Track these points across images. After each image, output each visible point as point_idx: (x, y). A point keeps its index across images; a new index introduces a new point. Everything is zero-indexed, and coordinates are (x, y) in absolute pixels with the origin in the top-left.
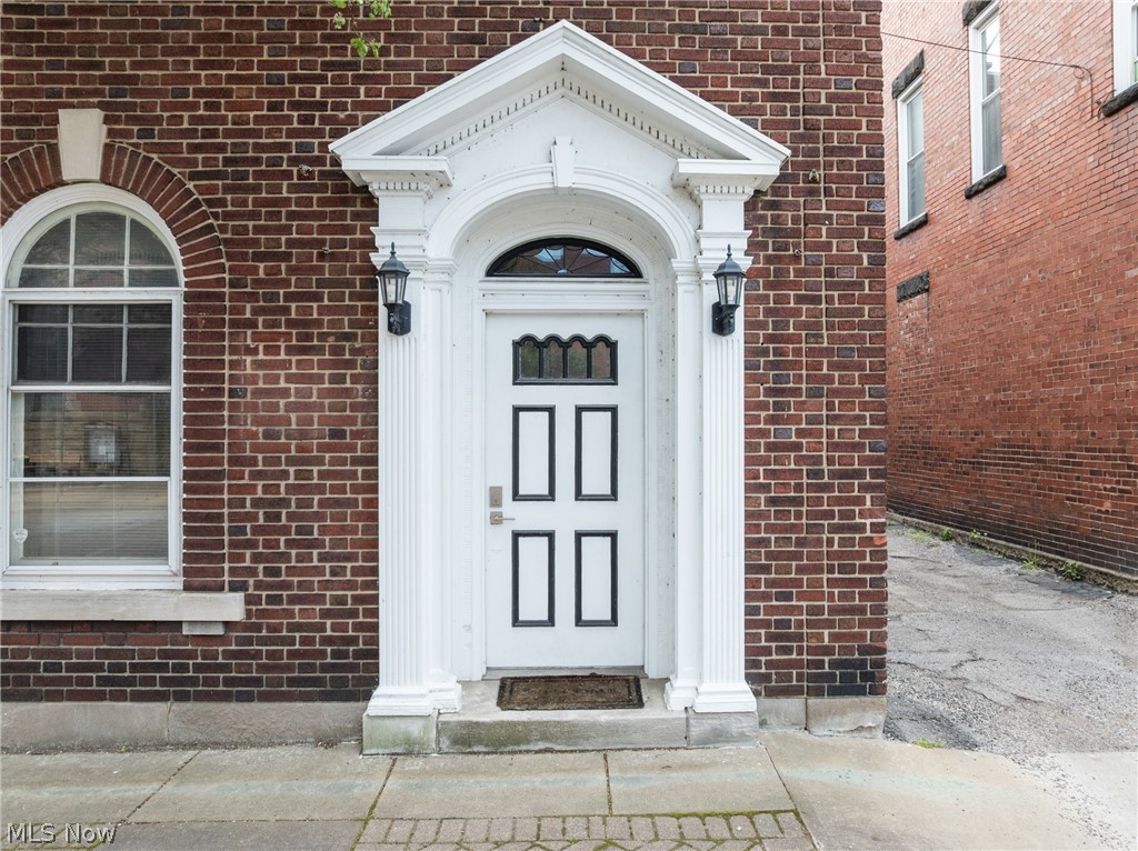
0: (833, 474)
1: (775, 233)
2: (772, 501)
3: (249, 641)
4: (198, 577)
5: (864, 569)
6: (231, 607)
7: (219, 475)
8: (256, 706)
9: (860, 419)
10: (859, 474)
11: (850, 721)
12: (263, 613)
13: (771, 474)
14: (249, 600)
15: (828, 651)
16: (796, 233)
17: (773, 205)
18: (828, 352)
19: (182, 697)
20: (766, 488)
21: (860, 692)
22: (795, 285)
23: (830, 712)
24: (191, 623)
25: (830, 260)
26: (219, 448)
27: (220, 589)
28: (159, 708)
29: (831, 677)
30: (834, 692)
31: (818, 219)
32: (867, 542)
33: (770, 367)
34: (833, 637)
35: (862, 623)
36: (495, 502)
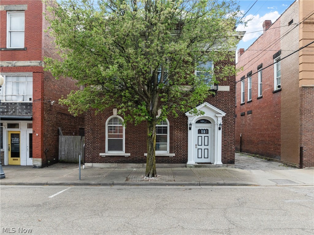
0: (230, 143)
1: (225, 120)
2: (224, 145)
3: (175, 158)
4: (171, 152)
5: (233, 152)
6: (174, 155)
7: (173, 143)
8: (176, 164)
9: (232, 138)
10: (232, 143)
11: (231, 166)
12: (177, 155)
15: (229, 160)
16: (227, 120)
17: (225, 117)
18: (229, 131)
19: (169, 163)
21: (232, 164)
22: (227, 125)
23: (229, 165)
24: (170, 156)
25: (230, 123)
26: (173, 140)
27: (173, 153)
30: (230, 163)
31: (229, 119)
32: (233, 149)
33: (224, 133)
34: (230, 158)
35: (232, 157)
36: (196, 146)
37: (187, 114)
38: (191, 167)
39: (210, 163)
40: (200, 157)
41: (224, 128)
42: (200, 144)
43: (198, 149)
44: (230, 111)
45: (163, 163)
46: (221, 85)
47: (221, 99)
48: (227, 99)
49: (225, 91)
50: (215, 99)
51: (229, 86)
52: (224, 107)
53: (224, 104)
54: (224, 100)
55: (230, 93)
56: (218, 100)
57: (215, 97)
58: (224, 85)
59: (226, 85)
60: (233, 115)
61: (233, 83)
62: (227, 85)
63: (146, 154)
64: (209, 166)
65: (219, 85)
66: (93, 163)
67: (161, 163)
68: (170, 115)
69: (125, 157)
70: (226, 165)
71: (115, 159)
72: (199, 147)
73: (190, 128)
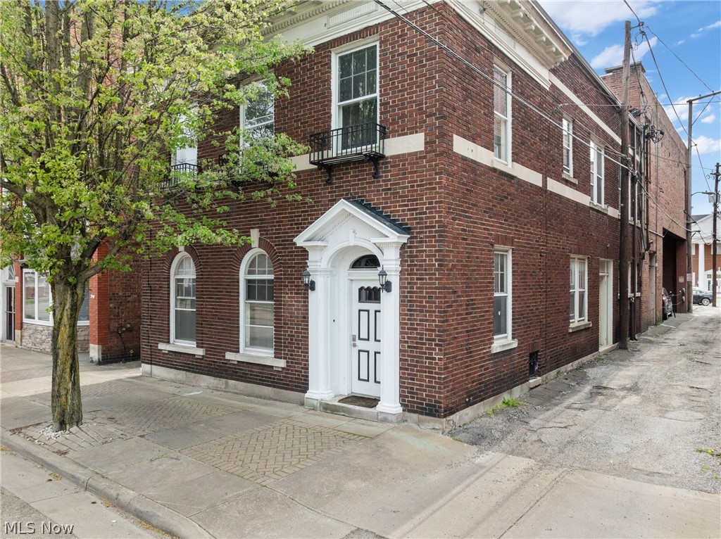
0: (427, 340)
1: (410, 256)
2: (409, 347)
3: (287, 373)
4: (277, 356)
5: (436, 373)
6: (281, 363)
7: (281, 327)
8: (288, 391)
9: (434, 321)
10: (434, 340)
11: (431, 425)
12: (290, 366)
13: (409, 338)
14: (287, 362)
15: (425, 400)
16: (417, 256)
17: (410, 247)
18: (425, 297)
19: (274, 387)
20: (407, 342)
21: (434, 416)
22: (416, 274)
23: (425, 421)
24: (275, 367)
25: (426, 265)
26: (281, 320)
27: (281, 358)
28: (270, 389)
29: (425, 409)
31: (422, 251)
32: (436, 364)
33: (409, 301)
34: (426, 395)
35: (435, 392)
36: (354, 340)
37: (300, 240)
38: (314, 409)
39: (372, 402)
40: (364, 375)
41: (408, 283)
42: (364, 335)
43: (359, 351)
44: (426, 223)
46: (399, 136)
47: (399, 184)
48: (416, 181)
49: (410, 154)
50: (381, 186)
51: (423, 133)
52: (409, 210)
53: (409, 201)
54: (407, 187)
55: (425, 157)
56: (390, 189)
57: (382, 177)
58: (406, 134)
59: (413, 130)
60: (435, 237)
61: (437, 119)
62: (417, 132)
63: (229, 356)
64: (359, 412)
65: (394, 136)
66: (153, 366)
67: (259, 384)
68: (276, 245)
69: (196, 357)
70: (415, 416)
71: (182, 359)
72: (362, 345)
73: (312, 286)
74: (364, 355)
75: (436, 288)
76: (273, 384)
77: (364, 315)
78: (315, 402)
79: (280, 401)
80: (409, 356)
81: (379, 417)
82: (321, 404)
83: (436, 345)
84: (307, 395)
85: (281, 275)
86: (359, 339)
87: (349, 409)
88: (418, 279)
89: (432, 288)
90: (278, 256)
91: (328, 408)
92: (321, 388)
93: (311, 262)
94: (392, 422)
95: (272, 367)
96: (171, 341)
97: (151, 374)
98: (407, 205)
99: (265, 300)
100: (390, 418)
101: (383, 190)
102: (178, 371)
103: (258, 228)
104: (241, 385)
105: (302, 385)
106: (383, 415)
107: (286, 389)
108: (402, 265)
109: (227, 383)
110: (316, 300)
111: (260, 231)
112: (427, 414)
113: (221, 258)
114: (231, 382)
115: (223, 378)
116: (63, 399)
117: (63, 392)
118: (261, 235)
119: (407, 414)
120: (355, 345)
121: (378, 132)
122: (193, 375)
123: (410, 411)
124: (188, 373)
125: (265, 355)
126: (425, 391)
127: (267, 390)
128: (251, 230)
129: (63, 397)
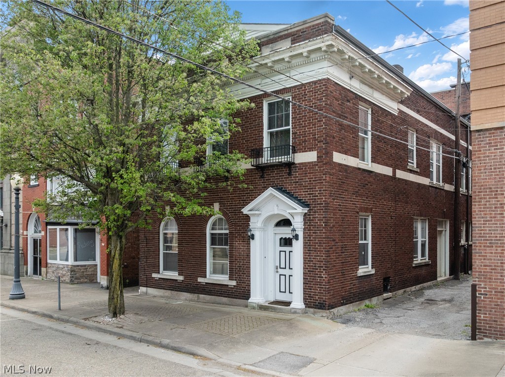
0: (318, 267)
1: (309, 220)
2: (308, 271)
3: (237, 289)
4: (231, 279)
5: (323, 285)
6: (234, 283)
7: (233, 262)
8: (238, 300)
9: (322, 256)
10: (322, 267)
11: (321, 314)
12: (239, 285)
13: (308, 266)
14: (237, 282)
15: (317, 300)
16: (313, 220)
17: (309, 215)
18: (317, 243)
19: (229, 297)
20: (307, 268)
21: (323, 309)
22: (312, 230)
23: (318, 312)
24: (230, 285)
25: (318, 225)
26: (233, 257)
27: (233, 280)
28: (226, 298)
29: (318, 305)
31: (316, 217)
32: (324, 280)
33: (308, 245)
34: (318, 298)
35: (323, 296)
36: (277, 269)
37: (245, 211)
38: (254, 308)
39: (288, 304)
40: (283, 289)
41: (308, 235)
42: (283, 265)
43: (280, 275)
44: (318, 201)
45: (222, 296)
46: (303, 152)
47: (302, 179)
48: (312, 178)
49: (309, 163)
50: (292, 180)
51: (316, 152)
52: (309, 194)
53: (308, 189)
54: (307, 181)
55: (317, 165)
56: (298, 182)
57: (293, 175)
58: (307, 151)
59: (311, 150)
60: (323, 209)
61: (323, 144)
62: (313, 151)
63: (200, 280)
64: (280, 309)
65: (300, 152)
66: (148, 288)
67: (219, 296)
68: (230, 213)
69: (178, 281)
70: (312, 310)
71: (168, 283)
72: (281, 271)
73: (253, 237)
74: (283, 278)
75: (323, 238)
76: (228, 296)
77: (283, 254)
78: (254, 305)
79: (233, 305)
80: (308, 276)
81: (292, 311)
82: (258, 305)
83: (323, 269)
84: (249, 301)
85: (233, 230)
86: (280, 268)
87: (275, 307)
88: (313, 233)
89: (321, 238)
90: (231, 219)
91: (262, 308)
92: (257, 297)
93: (252, 223)
94: (299, 313)
95: (228, 285)
96: (161, 272)
97: (146, 293)
98: (307, 192)
99: (223, 245)
100: (298, 311)
101: (294, 182)
102: (166, 291)
103: (218, 202)
104: (208, 297)
105: (246, 295)
106: (294, 310)
107: (237, 298)
108: (304, 225)
109: (198, 297)
110: (255, 246)
111: (220, 204)
112: (318, 308)
113: (195, 220)
114: (201, 296)
115: (196, 293)
116: (116, 300)
117: (116, 296)
118: (220, 206)
119: (307, 309)
120: (277, 272)
121: (291, 150)
122: (176, 292)
123: (309, 307)
124: (173, 292)
125: (223, 279)
126: (317, 295)
127: (225, 300)
128: (214, 204)
129: (116, 299)
